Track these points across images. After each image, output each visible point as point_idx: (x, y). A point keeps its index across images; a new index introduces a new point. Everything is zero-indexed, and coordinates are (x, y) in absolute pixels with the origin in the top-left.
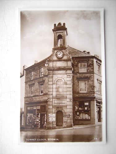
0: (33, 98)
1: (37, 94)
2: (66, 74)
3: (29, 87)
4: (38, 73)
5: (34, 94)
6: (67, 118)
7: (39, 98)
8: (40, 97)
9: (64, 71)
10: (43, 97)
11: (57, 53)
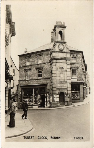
0: (30, 81)
1: (34, 78)
2: (66, 63)
3: (25, 71)
4: (35, 60)
5: (31, 78)
6: (68, 98)
7: (37, 82)
8: (39, 81)
9: (64, 61)
10: (41, 81)
11: (59, 45)
